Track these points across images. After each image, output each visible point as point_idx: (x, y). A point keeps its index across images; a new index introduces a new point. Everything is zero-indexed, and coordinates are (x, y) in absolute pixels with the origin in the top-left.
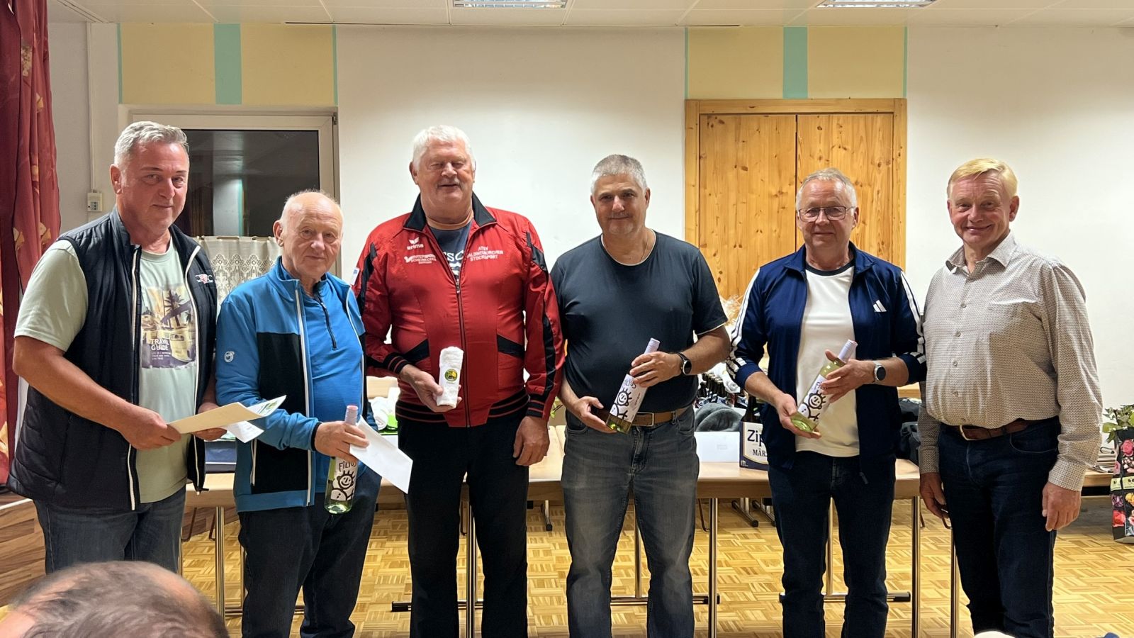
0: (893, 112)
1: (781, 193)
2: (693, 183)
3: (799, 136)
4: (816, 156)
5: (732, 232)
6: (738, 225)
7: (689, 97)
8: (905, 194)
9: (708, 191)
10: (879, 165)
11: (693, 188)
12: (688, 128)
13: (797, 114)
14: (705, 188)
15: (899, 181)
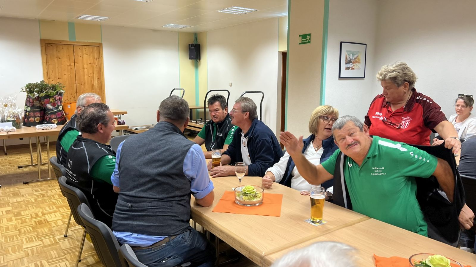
0: (99, 46)
1: (70, 65)
2: (44, 61)
3: (74, 51)
4: (79, 56)
5: (57, 75)
6: (59, 73)
7: (41, 38)
8: (103, 66)
9: (49, 64)
10: (96, 59)
11: (44, 63)
12: (42, 47)
13: (73, 45)
14: (48, 63)
15: (102, 63)
